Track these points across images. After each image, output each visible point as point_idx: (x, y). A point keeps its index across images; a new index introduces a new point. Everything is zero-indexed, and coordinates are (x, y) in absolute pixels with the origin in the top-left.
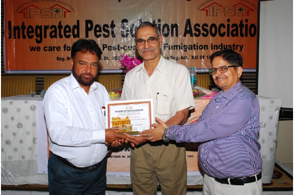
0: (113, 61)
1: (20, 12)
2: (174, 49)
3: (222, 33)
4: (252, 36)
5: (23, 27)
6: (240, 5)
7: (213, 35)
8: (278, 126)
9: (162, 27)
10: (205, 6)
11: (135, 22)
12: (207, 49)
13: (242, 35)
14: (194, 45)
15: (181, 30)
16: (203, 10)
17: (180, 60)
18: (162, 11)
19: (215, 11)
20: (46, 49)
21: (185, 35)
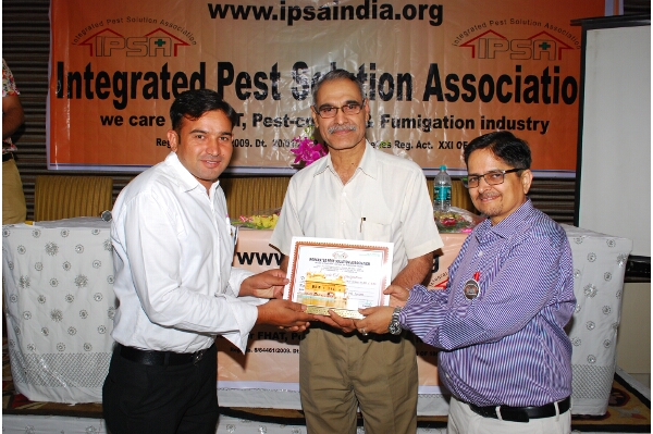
0: (275, 148)
1: (83, 44)
2: (404, 127)
3: (504, 94)
4: (569, 101)
5: (89, 75)
6: (544, 37)
7: (486, 99)
8: (622, 295)
9: (377, 80)
10: (469, 39)
11: (322, 68)
12: (473, 127)
13: (547, 100)
14: (446, 120)
15: (419, 87)
16: (464, 45)
17: (414, 151)
18: (380, 45)
19: (491, 49)
20: (134, 121)
21: (426, 98)
